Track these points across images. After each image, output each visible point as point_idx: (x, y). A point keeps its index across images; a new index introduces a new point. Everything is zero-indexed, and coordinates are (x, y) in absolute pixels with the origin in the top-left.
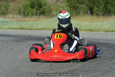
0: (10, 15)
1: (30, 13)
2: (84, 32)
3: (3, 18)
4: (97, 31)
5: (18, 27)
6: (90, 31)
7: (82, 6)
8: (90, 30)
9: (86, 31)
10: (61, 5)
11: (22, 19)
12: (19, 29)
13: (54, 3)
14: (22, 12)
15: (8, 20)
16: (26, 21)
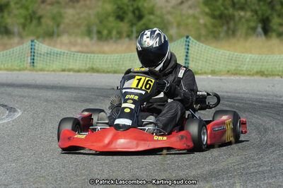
0: (65, 39)
1: (114, 33)
2: (248, 78)
3: (49, 45)
4: (278, 75)
5: (83, 68)
6: (262, 76)
7: (242, 13)
8: (261, 73)
9: (253, 75)
10: (191, 12)
11: (95, 48)
12: (87, 71)
13: (173, 7)
14: (95, 29)
15: (59, 50)
16: (104, 53)
